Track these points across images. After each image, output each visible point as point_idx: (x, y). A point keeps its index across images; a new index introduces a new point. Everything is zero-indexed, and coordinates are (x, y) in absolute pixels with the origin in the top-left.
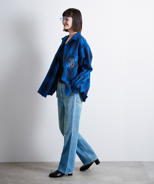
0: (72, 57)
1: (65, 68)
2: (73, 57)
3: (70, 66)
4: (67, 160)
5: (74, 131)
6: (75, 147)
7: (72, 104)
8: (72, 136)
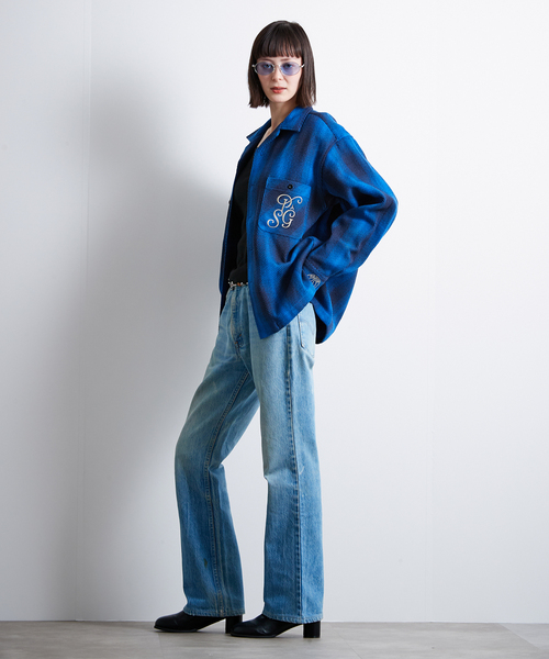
0: (288, 188)
1: (263, 228)
2: (291, 187)
3: (281, 222)
4: (298, 570)
5: (303, 454)
6: (318, 516)
7: (283, 354)
8: (300, 473)
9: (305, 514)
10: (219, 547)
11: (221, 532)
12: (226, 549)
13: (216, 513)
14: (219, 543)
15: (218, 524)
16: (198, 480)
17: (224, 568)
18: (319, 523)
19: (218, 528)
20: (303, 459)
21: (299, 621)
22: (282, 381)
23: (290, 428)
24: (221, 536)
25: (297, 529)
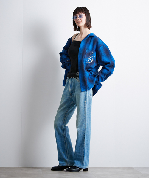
0: (92, 53)
3: (89, 62)
4: (84, 154)
5: (87, 123)
6: (89, 140)
7: (84, 96)
8: (86, 128)
9: (86, 140)
10: (67, 148)
11: (67, 144)
12: (69, 149)
13: (66, 139)
14: (67, 147)
15: (66, 142)
16: (60, 130)
17: (69, 153)
18: (90, 142)
19: (66, 143)
20: (87, 125)
21: (82, 168)
22: (83, 104)
23: (85, 116)
24: (67, 145)
25: (84, 143)
